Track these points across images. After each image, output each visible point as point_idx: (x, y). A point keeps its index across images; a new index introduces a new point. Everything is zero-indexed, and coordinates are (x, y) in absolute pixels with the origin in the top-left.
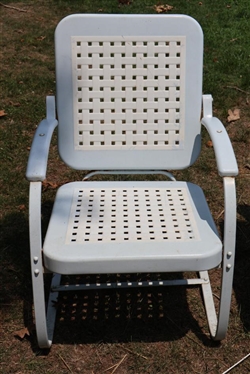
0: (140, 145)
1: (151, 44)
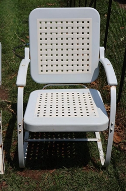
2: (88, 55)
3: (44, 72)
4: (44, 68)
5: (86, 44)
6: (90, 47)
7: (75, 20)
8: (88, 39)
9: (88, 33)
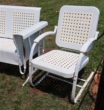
0: (75, 43)
1: (83, 15)
2: (87, 35)
3: (62, 41)
4: (62, 38)
5: (87, 29)
6: (89, 30)
7: (83, 13)
8: (89, 25)
9: (90, 22)
